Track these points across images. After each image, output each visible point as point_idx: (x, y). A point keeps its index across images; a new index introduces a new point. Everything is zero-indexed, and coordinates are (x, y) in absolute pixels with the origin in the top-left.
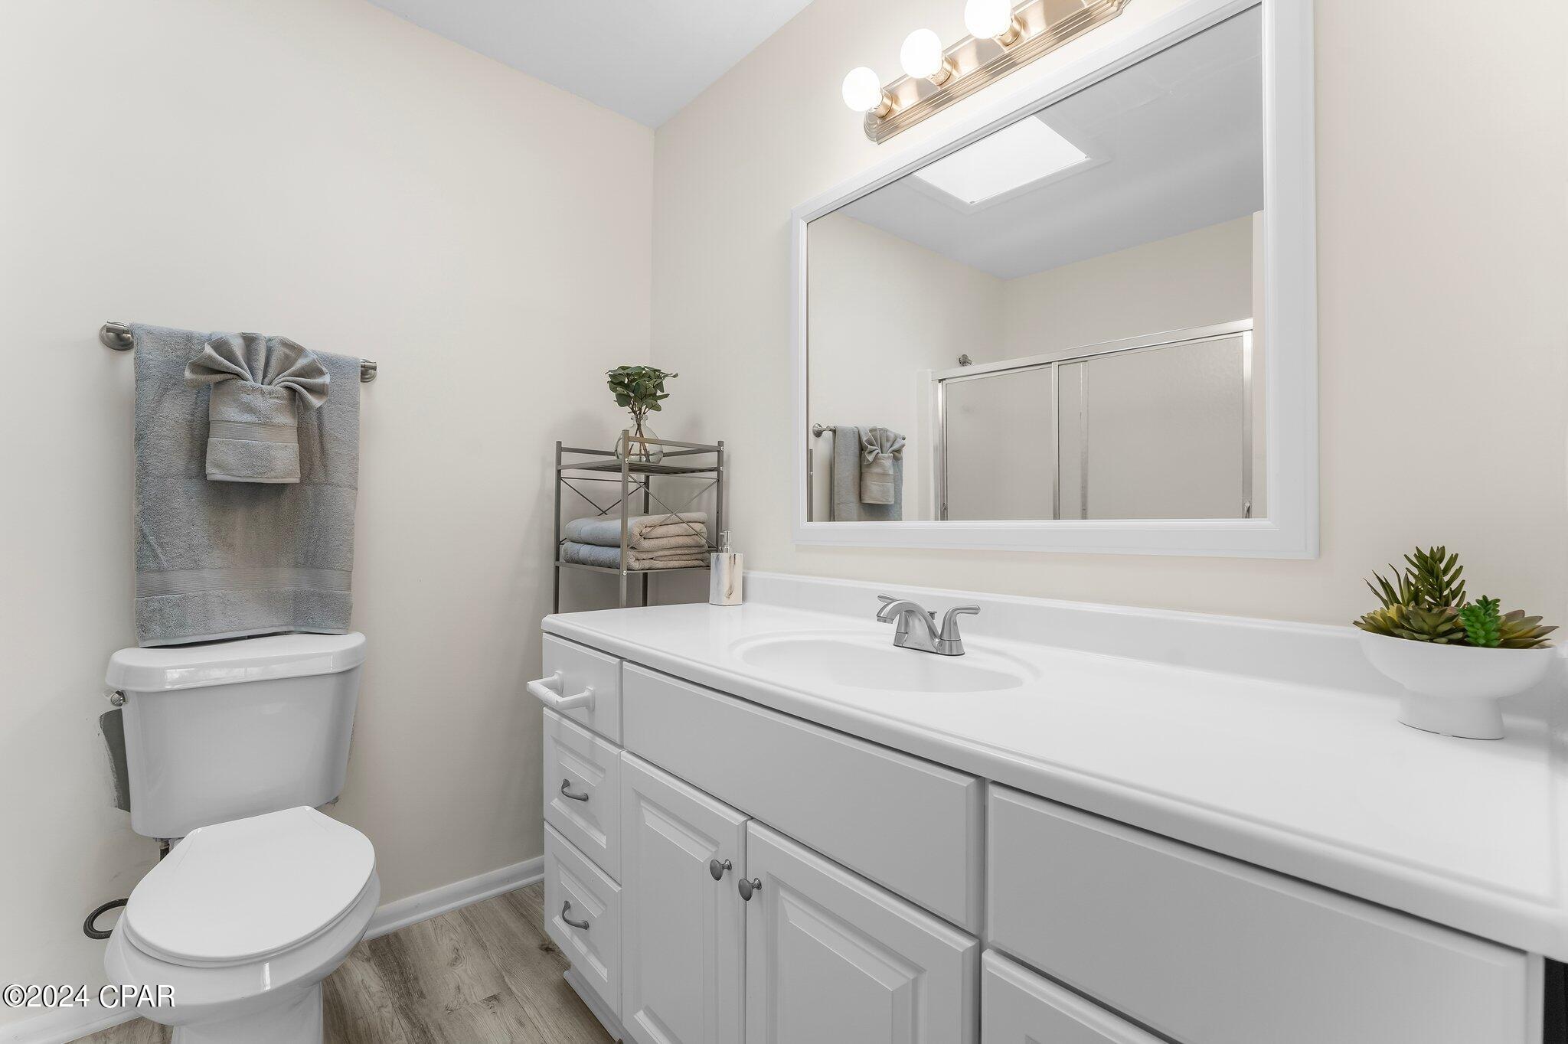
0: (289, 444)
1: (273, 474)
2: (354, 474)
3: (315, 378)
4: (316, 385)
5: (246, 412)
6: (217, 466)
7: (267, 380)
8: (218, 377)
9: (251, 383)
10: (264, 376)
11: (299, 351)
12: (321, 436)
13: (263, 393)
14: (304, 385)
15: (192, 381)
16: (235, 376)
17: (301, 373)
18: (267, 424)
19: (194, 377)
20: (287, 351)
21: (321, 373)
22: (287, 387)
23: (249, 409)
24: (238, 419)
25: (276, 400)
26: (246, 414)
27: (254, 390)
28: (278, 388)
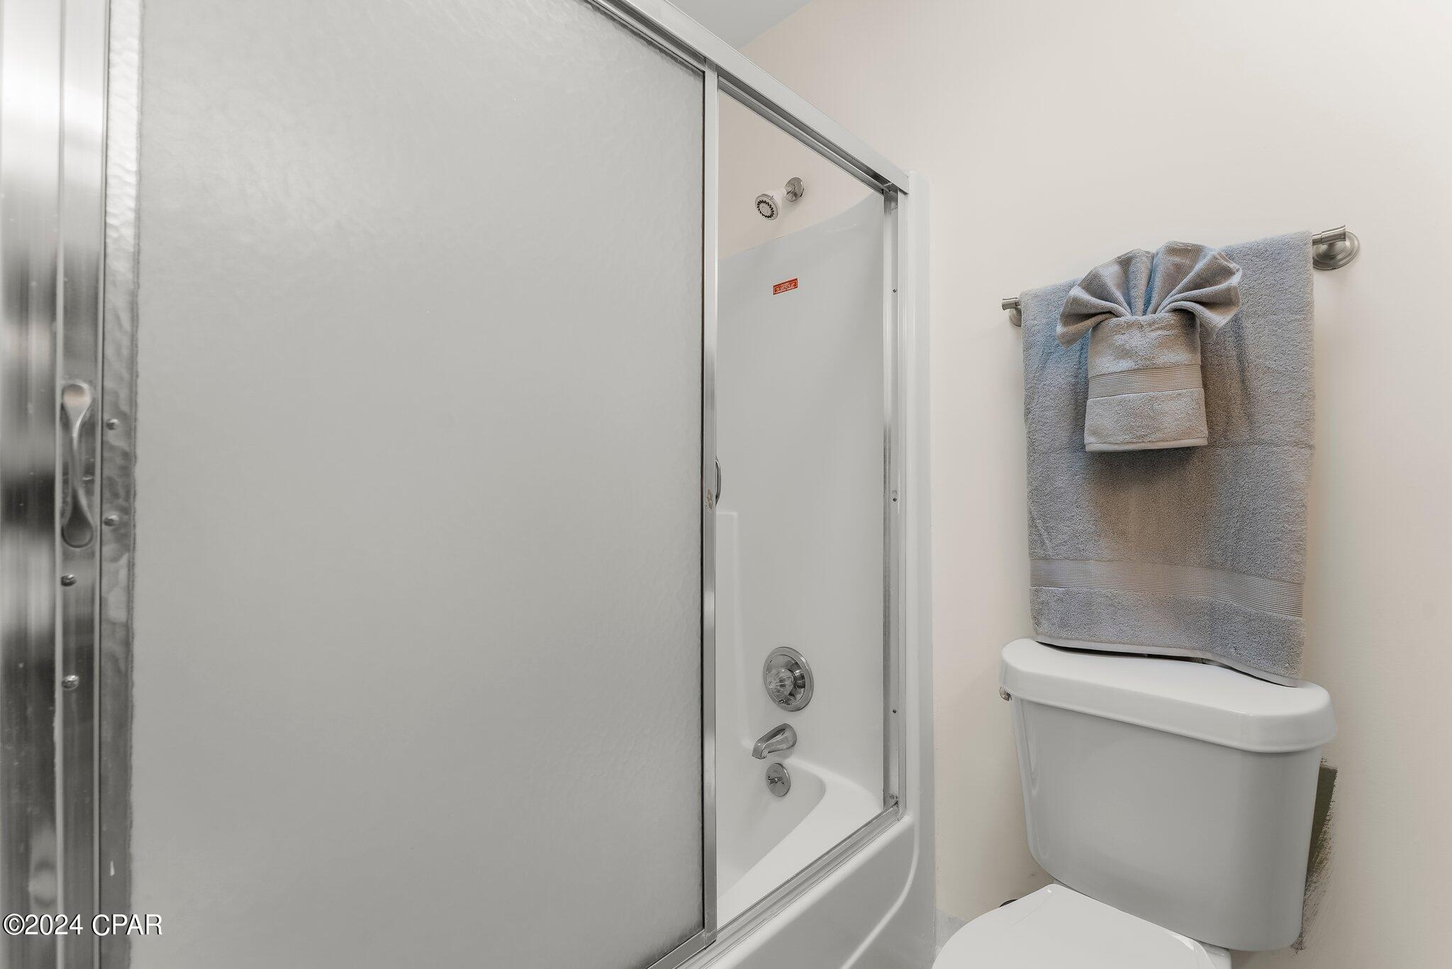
0: (1184, 391)
1: (1159, 435)
2: (1306, 422)
3: (1221, 283)
4: (1216, 294)
5: (1122, 358)
6: (1094, 433)
7: (1150, 309)
8: (1090, 322)
9: (1128, 317)
10: (1147, 302)
11: (1193, 252)
12: (1243, 371)
13: (1141, 327)
14: (1199, 300)
15: (1063, 335)
16: (1108, 315)
17: (1197, 285)
18: (1148, 368)
19: (1065, 330)
20: (1177, 259)
21: (1228, 273)
22: (1176, 310)
23: (1124, 353)
24: (1112, 369)
25: (1159, 332)
26: (1122, 361)
27: (1130, 325)
28: (1164, 315)
